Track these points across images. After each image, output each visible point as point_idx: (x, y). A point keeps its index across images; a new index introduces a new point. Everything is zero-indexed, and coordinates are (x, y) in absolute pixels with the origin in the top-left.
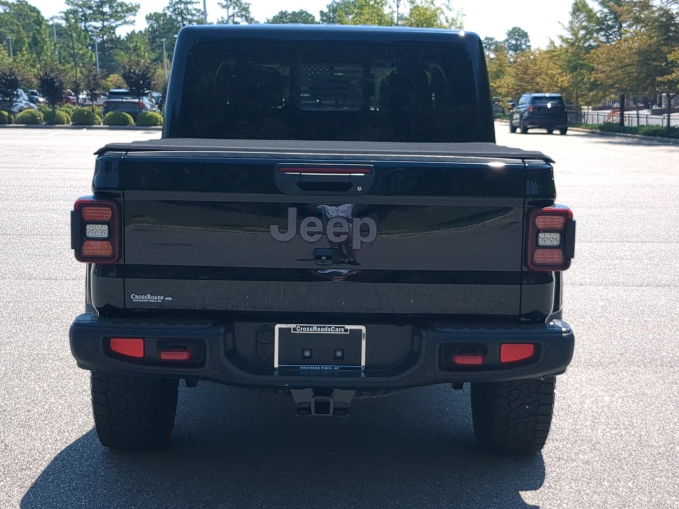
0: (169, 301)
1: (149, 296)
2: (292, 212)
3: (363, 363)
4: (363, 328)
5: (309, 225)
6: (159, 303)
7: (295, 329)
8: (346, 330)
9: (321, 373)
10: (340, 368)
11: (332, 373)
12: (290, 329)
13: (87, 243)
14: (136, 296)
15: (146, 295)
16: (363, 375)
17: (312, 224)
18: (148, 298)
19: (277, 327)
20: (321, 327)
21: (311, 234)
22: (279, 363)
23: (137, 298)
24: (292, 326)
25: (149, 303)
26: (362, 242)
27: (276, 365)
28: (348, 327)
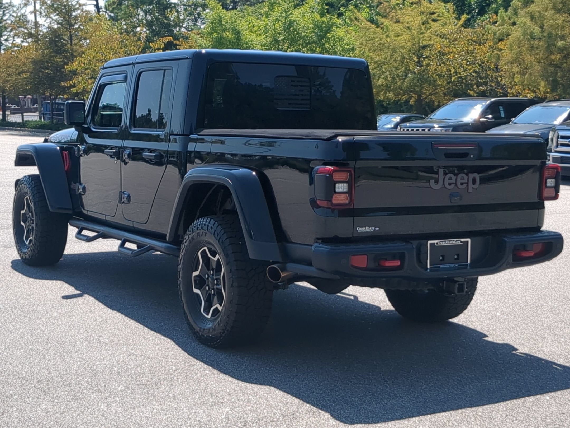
0: (377, 230)
1: (367, 227)
2: (441, 171)
3: (469, 262)
4: (469, 240)
5: (449, 179)
6: (372, 232)
7: (437, 243)
8: (461, 242)
9: (450, 269)
10: (459, 265)
11: (455, 268)
12: (434, 243)
13: (335, 196)
14: (360, 229)
15: (365, 227)
16: (469, 267)
17: (451, 179)
18: (367, 229)
19: (429, 242)
20: (449, 241)
21: (450, 184)
22: (430, 265)
23: (360, 230)
24: (436, 241)
25: (367, 232)
26: (473, 188)
27: (428, 267)
28: (462, 240)
